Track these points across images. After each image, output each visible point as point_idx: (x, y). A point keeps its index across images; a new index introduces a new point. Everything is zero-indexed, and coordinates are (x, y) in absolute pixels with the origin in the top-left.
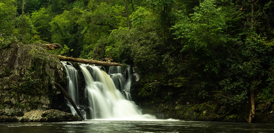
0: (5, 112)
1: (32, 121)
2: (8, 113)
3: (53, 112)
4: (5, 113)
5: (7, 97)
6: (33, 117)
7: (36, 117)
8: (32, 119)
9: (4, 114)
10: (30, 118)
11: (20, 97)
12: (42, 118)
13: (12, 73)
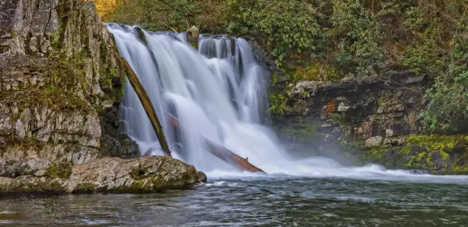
0: (27, 166)
1: (104, 190)
2: (37, 170)
3: (162, 164)
4: (29, 168)
5: (5, 118)
6: (105, 179)
7: (115, 180)
8: (101, 185)
9: (25, 174)
10: (96, 183)
11: (38, 117)
12: (132, 181)
13: (8, 47)
